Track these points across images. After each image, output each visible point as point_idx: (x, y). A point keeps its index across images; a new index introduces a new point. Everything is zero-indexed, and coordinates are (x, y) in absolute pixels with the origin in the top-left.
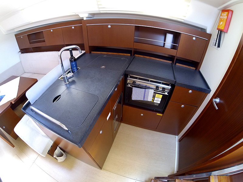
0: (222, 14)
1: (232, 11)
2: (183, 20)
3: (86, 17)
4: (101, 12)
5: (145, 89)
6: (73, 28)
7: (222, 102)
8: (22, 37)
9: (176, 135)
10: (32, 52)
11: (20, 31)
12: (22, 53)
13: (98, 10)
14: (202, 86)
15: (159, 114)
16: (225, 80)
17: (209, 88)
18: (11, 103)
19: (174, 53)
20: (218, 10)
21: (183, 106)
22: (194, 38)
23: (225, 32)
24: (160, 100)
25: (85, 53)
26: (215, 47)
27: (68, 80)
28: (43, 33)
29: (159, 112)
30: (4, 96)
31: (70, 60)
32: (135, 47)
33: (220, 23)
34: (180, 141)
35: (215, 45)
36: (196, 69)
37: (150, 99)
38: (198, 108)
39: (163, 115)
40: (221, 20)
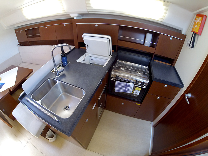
0: (197, 18)
1: (206, 16)
2: (162, 22)
3: (76, 17)
4: (90, 13)
5: (127, 83)
6: (65, 25)
7: (193, 97)
8: (21, 32)
9: (151, 121)
10: (29, 45)
11: (19, 26)
12: (21, 45)
13: (87, 10)
14: (176, 81)
15: (137, 104)
16: (197, 78)
17: (182, 83)
18: (10, 90)
19: (152, 51)
20: (194, 14)
21: (159, 98)
22: (171, 38)
23: (198, 35)
24: (139, 92)
25: (75, 48)
26: (189, 47)
27: (59, 73)
28: (39, 30)
29: (138, 102)
30: (4, 83)
31: (61, 55)
32: (118, 45)
33: (195, 26)
34: (155, 126)
35: (189, 46)
36: (171, 65)
37: (130, 91)
38: (171, 100)
39: (141, 105)
40: (195, 24)
